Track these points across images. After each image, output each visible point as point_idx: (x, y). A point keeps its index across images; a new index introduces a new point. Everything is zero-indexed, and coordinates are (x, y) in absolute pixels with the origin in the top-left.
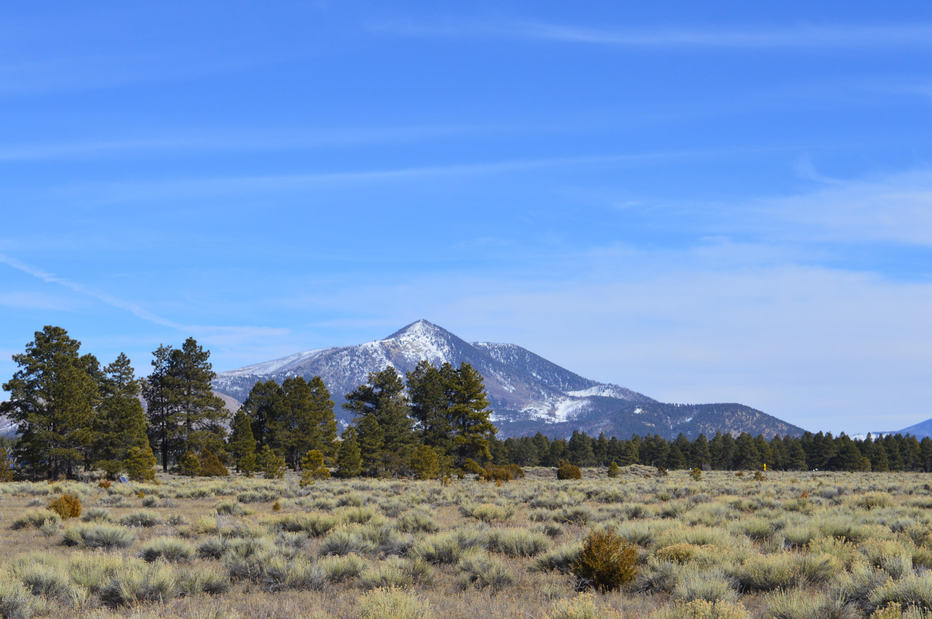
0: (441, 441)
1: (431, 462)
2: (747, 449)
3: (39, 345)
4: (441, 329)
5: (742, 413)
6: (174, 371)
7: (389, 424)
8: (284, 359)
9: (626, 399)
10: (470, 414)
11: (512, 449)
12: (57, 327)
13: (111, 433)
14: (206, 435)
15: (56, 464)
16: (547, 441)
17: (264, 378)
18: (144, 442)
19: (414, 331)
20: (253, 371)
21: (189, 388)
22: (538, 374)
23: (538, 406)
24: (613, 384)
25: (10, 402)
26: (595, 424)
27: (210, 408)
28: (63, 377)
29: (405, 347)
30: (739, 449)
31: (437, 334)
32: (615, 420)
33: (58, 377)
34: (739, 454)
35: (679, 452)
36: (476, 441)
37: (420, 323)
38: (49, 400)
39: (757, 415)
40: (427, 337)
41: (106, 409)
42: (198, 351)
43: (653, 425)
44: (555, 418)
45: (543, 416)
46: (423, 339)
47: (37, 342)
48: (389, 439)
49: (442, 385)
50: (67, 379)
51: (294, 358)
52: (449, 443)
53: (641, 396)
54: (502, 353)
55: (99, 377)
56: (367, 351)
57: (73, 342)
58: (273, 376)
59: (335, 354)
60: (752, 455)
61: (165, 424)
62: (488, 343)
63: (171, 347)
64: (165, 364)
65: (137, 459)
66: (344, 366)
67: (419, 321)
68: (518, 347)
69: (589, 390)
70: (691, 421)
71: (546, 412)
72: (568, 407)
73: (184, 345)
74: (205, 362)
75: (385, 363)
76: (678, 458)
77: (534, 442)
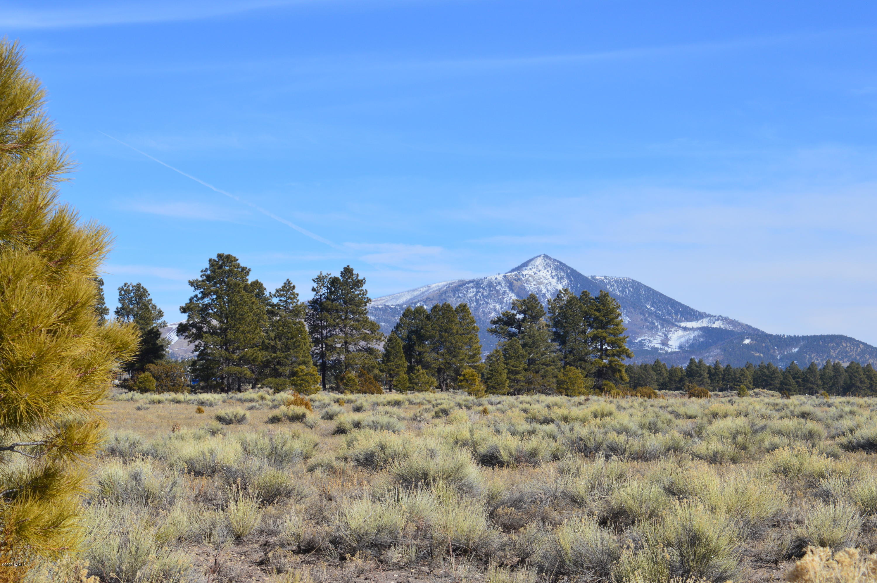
0: (581, 364)
1: (576, 383)
2: (856, 377)
3: (213, 271)
4: (561, 263)
5: (847, 345)
6: (333, 297)
7: (532, 347)
8: (413, 291)
9: (735, 330)
10: (607, 339)
11: (633, 375)
12: (229, 255)
13: (278, 353)
14: (362, 356)
15: (228, 381)
16: (665, 368)
17: (395, 308)
18: (309, 362)
19: (536, 265)
20: (386, 302)
21: (347, 313)
22: (652, 306)
23: (652, 336)
24: (723, 316)
25: (186, 324)
26: (706, 353)
27: (365, 331)
28: (236, 301)
29: (527, 280)
30: (848, 377)
31: (557, 269)
32: (725, 350)
33: (230, 301)
34: (849, 382)
35: (792, 380)
36: (613, 364)
37: (542, 258)
38: (221, 322)
39: (861, 346)
40: (548, 271)
41: (273, 330)
42: (354, 279)
43: (762, 355)
44: (668, 347)
45: (657, 346)
46: (544, 273)
47: (211, 269)
48: (531, 362)
49: (582, 311)
50: (239, 302)
51: (423, 290)
52: (588, 366)
53: (750, 327)
54: (618, 286)
55: (266, 301)
56: (491, 283)
57: (244, 269)
58: (404, 306)
59: (461, 286)
60: (861, 382)
61: (324, 346)
62: (605, 277)
63: (330, 274)
64: (324, 290)
65: (304, 377)
66: (470, 297)
67: (540, 256)
68: (633, 281)
69: (700, 321)
70: (798, 351)
71: (660, 342)
72: (680, 337)
73: (342, 273)
74: (361, 289)
75: (508, 294)
76: (790, 385)
77: (653, 368)
